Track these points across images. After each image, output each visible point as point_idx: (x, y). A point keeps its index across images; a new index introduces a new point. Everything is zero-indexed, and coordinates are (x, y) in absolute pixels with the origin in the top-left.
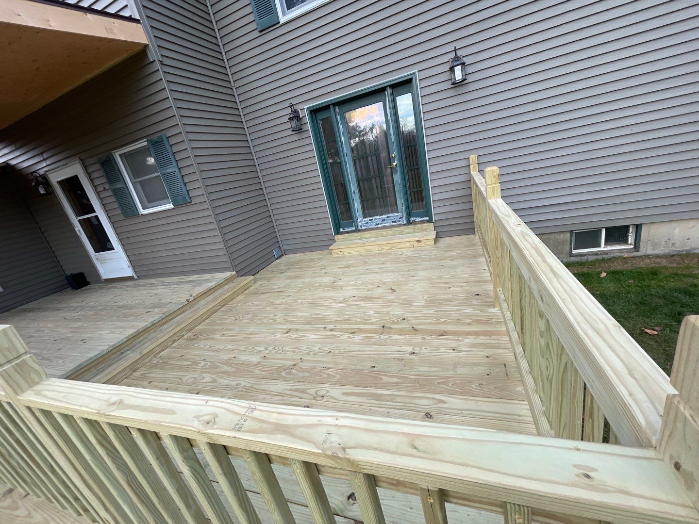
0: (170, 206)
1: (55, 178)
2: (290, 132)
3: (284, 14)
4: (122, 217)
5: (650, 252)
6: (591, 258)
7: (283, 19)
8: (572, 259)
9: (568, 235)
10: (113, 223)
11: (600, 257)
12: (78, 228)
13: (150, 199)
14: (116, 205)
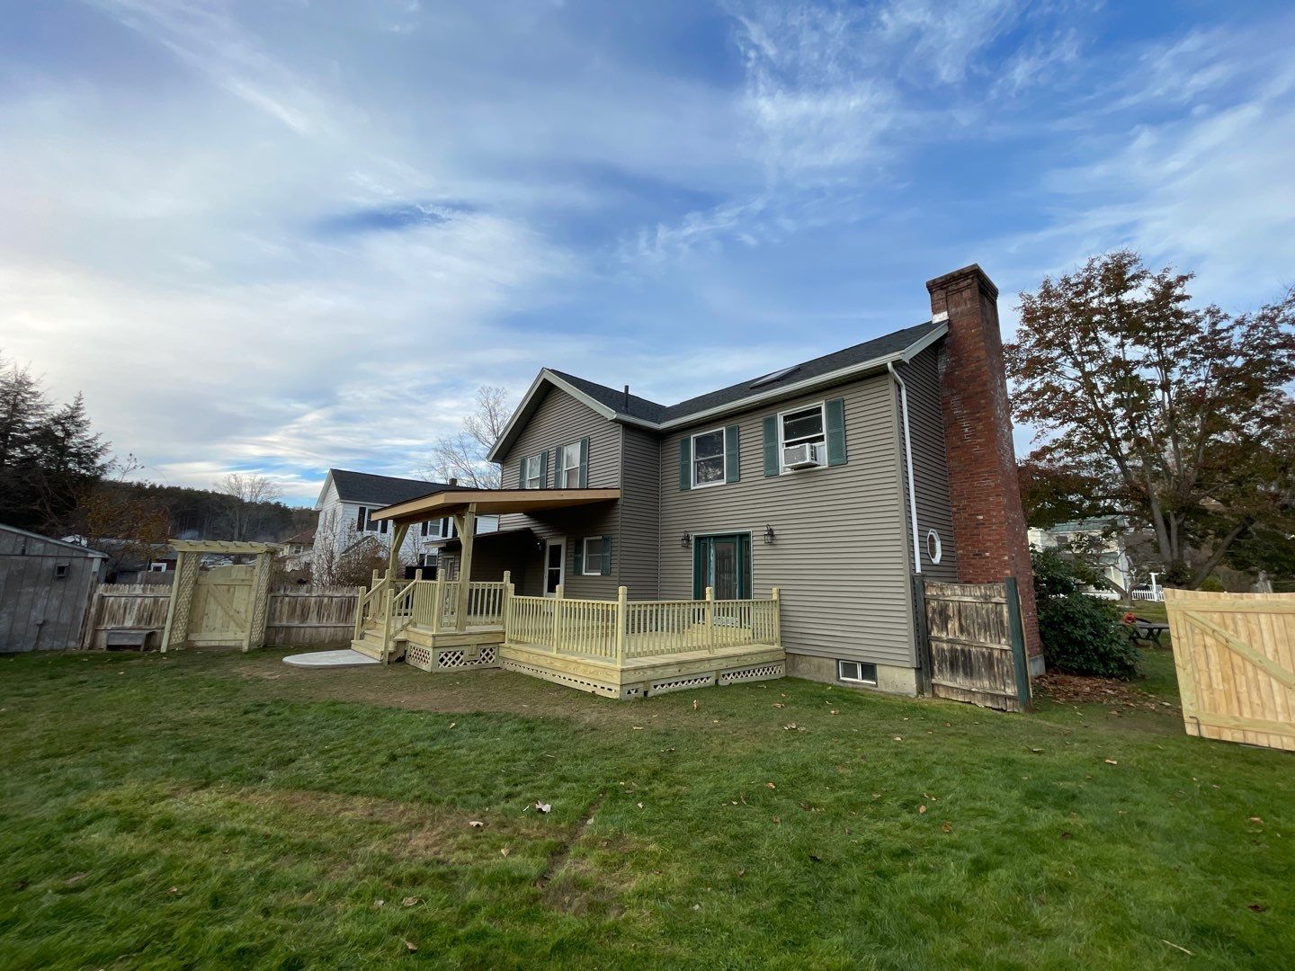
0: (599, 574)
1: (550, 543)
2: (680, 547)
3: (694, 485)
4: (572, 574)
5: (884, 690)
6: (851, 686)
7: (692, 488)
8: (838, 683)
9: (835, 662)
10: (566, 576)
11: (854, 686)
12: (546, 574)
13: (590, 568)
14: (572, 566)
